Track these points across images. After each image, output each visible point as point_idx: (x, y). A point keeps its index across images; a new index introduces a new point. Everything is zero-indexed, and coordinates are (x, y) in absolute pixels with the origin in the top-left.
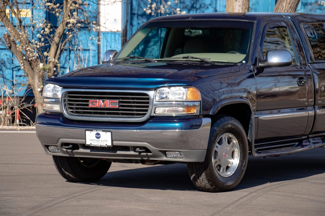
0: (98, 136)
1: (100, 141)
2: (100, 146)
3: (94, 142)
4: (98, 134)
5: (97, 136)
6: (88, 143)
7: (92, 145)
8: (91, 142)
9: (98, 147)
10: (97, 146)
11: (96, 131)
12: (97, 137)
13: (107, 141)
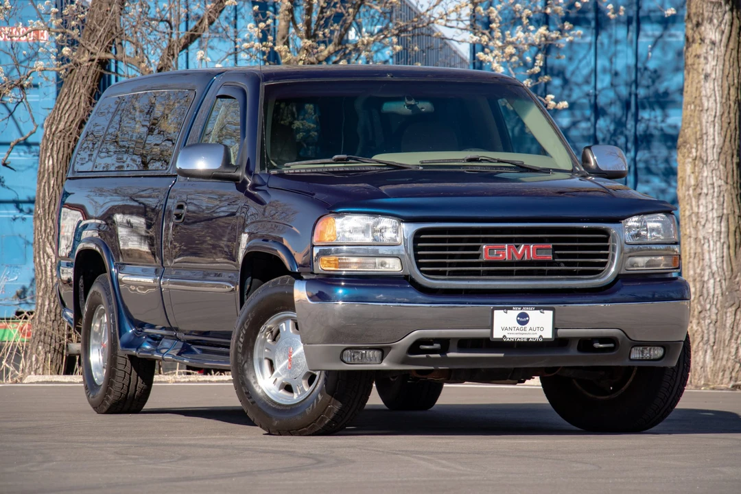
0: (524, 320)
1: (528, 329)
2: (525, 340)
3: (513, 332)
4: (523, 315)
5: (522, 319)
6: (498, 334)
7: (508, 340)
8: (505, 333)
9: (521, 342)
10: (519, 340)
11: (520, 308)
12: (519, 322)
13: (542, 329)
